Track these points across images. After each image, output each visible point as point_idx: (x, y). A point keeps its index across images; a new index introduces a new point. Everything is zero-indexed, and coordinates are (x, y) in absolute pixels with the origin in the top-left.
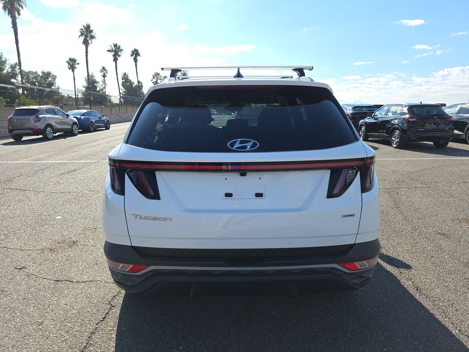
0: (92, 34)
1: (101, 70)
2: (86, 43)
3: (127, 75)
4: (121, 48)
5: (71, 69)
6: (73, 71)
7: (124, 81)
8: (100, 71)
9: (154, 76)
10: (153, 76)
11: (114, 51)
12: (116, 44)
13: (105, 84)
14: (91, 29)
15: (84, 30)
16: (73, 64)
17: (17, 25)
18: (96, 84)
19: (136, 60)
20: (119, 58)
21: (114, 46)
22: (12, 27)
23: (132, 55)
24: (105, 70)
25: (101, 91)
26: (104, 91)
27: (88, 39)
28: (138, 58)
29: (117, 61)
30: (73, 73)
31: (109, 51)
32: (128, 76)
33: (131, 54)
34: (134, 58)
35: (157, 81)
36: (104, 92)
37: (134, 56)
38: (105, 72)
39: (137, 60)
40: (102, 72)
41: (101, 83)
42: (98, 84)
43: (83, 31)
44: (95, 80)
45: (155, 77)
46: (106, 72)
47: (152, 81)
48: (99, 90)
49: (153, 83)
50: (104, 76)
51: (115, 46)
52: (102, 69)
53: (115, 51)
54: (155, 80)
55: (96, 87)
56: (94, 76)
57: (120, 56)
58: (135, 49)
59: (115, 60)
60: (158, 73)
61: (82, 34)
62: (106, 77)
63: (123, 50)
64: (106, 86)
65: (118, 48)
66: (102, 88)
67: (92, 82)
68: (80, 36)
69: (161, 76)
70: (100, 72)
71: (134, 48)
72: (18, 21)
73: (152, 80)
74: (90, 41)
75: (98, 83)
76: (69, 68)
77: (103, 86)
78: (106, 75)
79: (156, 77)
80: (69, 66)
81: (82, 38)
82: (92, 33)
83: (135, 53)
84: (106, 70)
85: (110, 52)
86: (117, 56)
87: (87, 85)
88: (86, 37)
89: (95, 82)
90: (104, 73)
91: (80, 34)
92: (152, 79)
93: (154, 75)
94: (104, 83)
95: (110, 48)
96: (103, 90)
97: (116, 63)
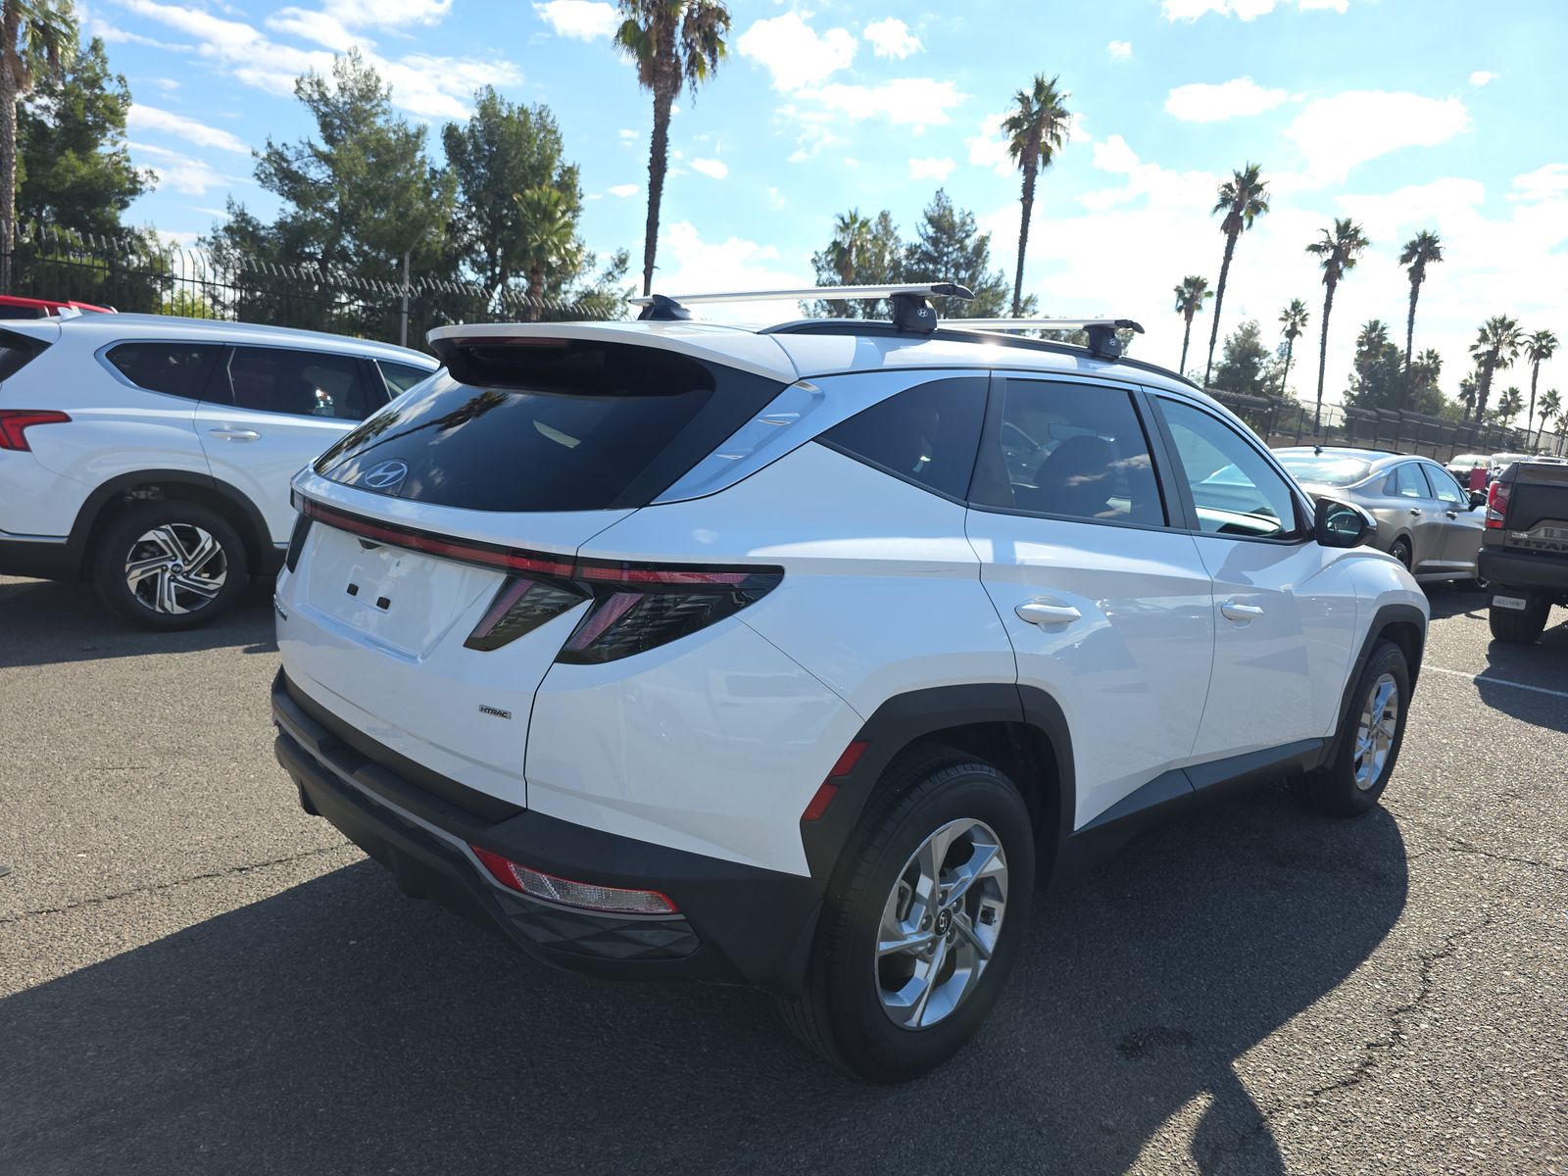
0: (1259, 197)
1: (1286, 312)
2: (1232, 227)
3: (1383, 329)
4: (1361, 236)
5: (1183, 311)
6: (1189, 318)
7: (1365, 348)
8: (1283, 315)
9: (1488, 331)
10: (1483, 331)
11: (1334, 247)
12: (1348, 224)
13: (1288, 361)
14: (1259, 181)
15: (1234, 186)
16: (1192, 296)
17: (1032, 194)
18: (1257, 360)
19: (1417, 276)
20: (1345, 272)
21: (1337, 232)
22: (1022, 200)
23: (1405, 259)
24: (1301, 311)
25: (1268, 383)
26: (1278, 383)
27: (1242, 214)
28: (1430, 267)
29: (1338, 281)
30: (1188, 325)
31: (1315, 248)
32: (1385, 332)
33: (1403, 256)
34: (1410, 270)
35: (1496, 350)
36: (1278, 387)
37: (1415, 260)
38: (1298, 318)
39: (1424, 277)
40: (1286, 320)
41: (1275, 356)
42: (1265, 361)
43: (1232, 190)
44: (1258, 344)
45: (1490, 336)
46: (1303, 320)
47: (1474, 352)
48: (1264, 380)
49: (1477, 357)
50: (1292, 333)
51: (1344, 230)
52: (1289, 311)
53: (1337, 249)
54: (1485, 348)
55: (1255, 369)
56: (1255, 331)
57: (1350, 263)
58: (1425, 234)
59: (1331, 278)
60: (1506, 322)
61: (1225, 202)
62: (1297, 336)
63: (1367, 243)
64: (1289, 367)
65: (1350, 236)
66: (1273, 372)
67: (1245, 351)
68: (1218, 207)
69: (1519, 332)
70: (1282, 319)
71: (1421, 233)
72: (1038, 180)
73: (1474, 348)
74: (1245, 223)
75: (1266, 354)
76: (1179, 310)
77: (1278, 367)
78: (1299, 328)
79: (1495, 335)
80: (1181, 303)
81: (1225, 213)
82: (1260, 194)
83: (1420, 250)
84: (1304, 313)
85: (1316, 253)
86: (1341, 264)
87: (1225, 362)
88: (1238, 207)
89: (1258, 352)
90: (1294, 325)
91: (1217, 200)
92: (1477, 343)
93: (1486, 327)
94: (1286, 358)
95: (1319, 239)
96: (1277, 379)
97: (1331, 287)
